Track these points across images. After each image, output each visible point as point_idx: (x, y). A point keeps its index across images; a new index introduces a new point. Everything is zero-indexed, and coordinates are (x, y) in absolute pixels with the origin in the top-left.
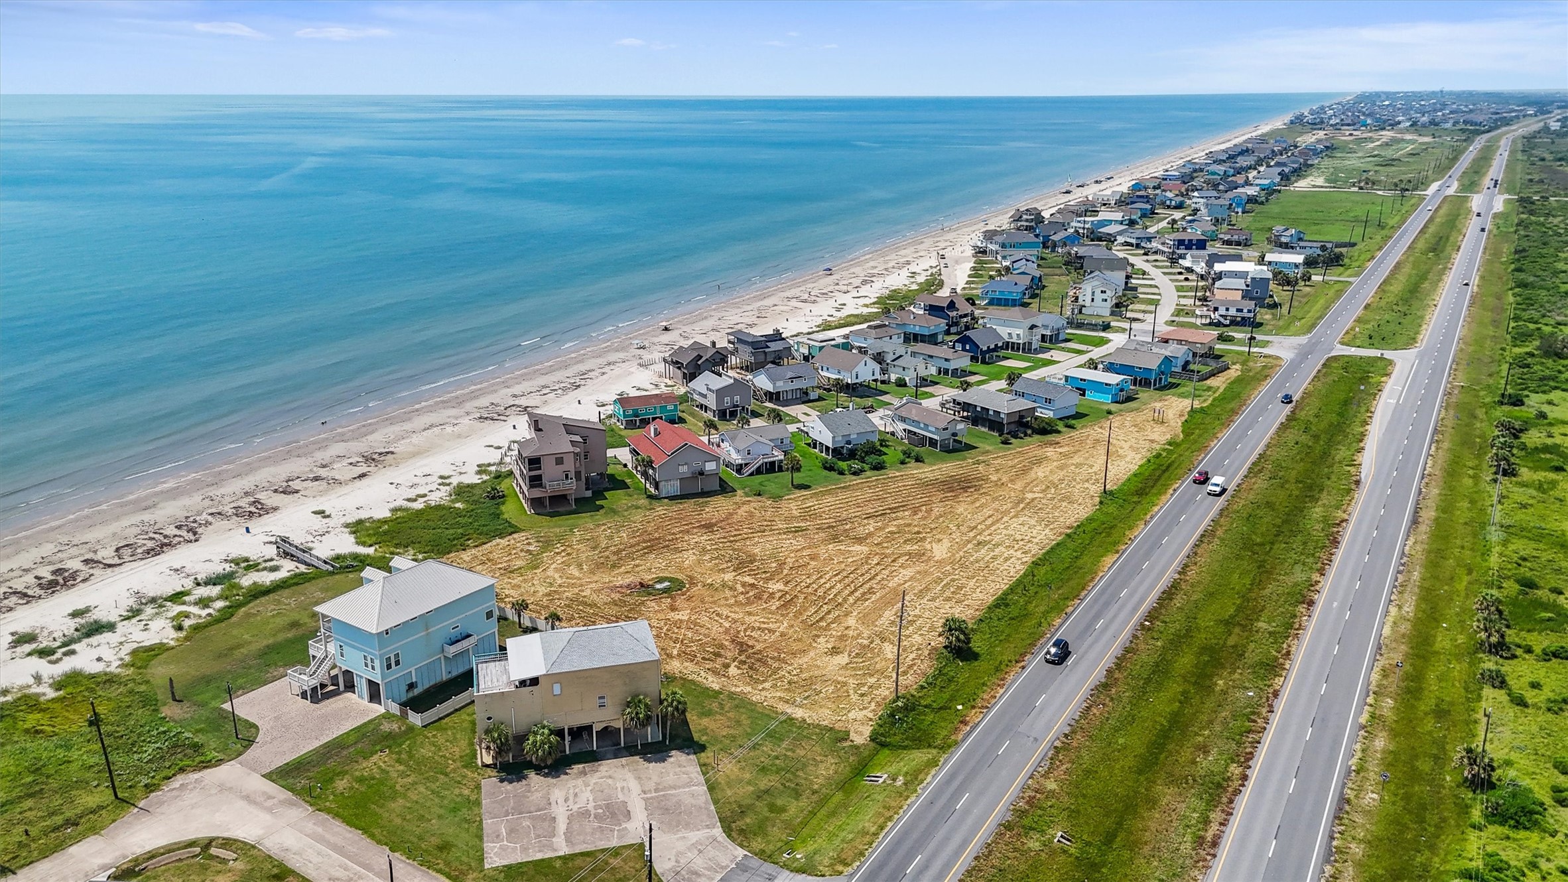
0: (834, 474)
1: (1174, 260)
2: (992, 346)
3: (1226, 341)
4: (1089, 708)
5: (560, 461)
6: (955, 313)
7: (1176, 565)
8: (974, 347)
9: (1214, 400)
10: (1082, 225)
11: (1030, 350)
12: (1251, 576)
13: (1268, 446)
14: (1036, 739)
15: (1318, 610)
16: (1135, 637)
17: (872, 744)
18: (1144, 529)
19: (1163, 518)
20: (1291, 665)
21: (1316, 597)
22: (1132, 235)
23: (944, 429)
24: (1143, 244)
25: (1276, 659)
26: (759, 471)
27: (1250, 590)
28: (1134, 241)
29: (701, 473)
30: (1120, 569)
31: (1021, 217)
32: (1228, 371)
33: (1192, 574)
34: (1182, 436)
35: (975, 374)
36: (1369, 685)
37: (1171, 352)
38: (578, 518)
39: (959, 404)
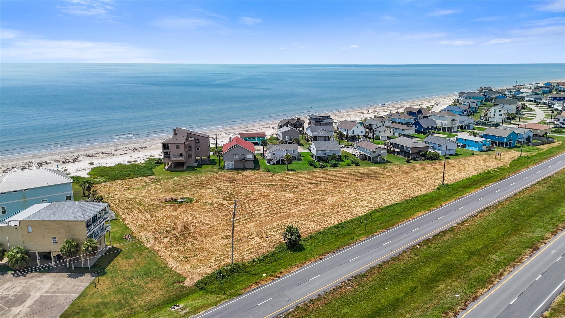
0: (312, 167)
1: (549, 106)
2: (430, 127)
3: (560, 133)
4: (341, 287)
5: (178, 147)
6: (420, 115)
7: (459, 220)
8: (421, 127)
9: (537, 154)
10: (509, 93)
11: (451, 131)
12: (506, 231)
13: (556, 173)
14: (290, 300)
15: (538, 254)
16: (404, 252)
17: (194, 287)
18: (454, 201)
19: (468, 198)
20: (498, 282)
21: (542, 246)
22: (533, 97)
23: (374, 152)
24: (537, 101)
25: (491, 277)
26: (277, 163)
27: (499, 238)
28: (533, 99)
29: (244, 159)
30: (422, 219)
31: (482, 91)
32: (554, 143)
33: (467, 226)
34: (508, 166)
35: (417, 138)
36: (551, 303)
37: (520, 132)
38: (183, 173)
39: (392, 144)
